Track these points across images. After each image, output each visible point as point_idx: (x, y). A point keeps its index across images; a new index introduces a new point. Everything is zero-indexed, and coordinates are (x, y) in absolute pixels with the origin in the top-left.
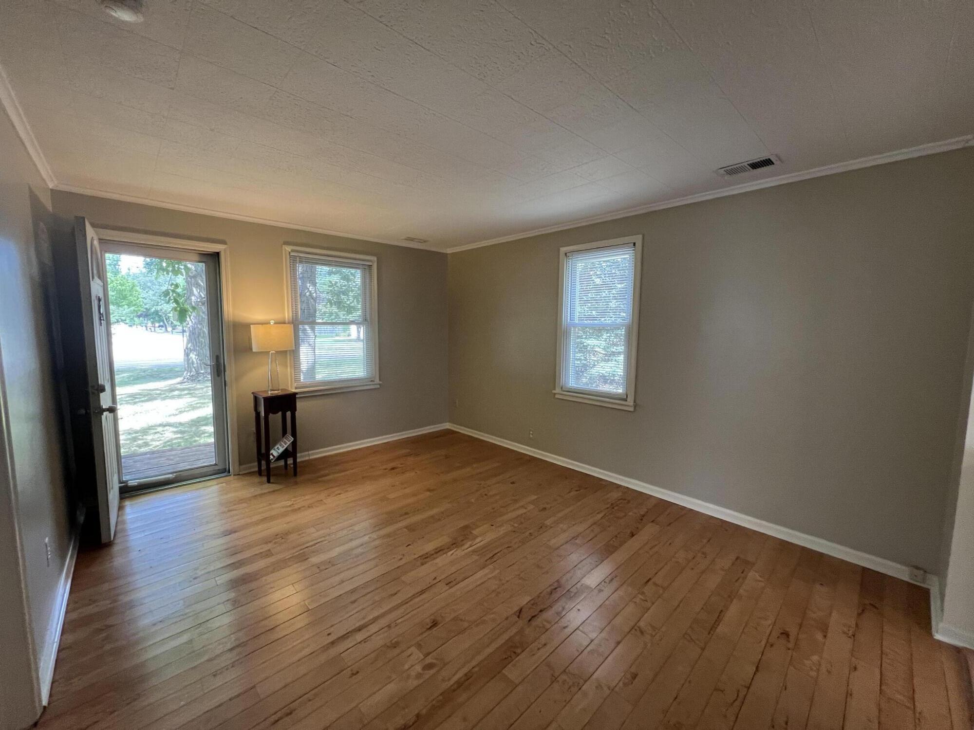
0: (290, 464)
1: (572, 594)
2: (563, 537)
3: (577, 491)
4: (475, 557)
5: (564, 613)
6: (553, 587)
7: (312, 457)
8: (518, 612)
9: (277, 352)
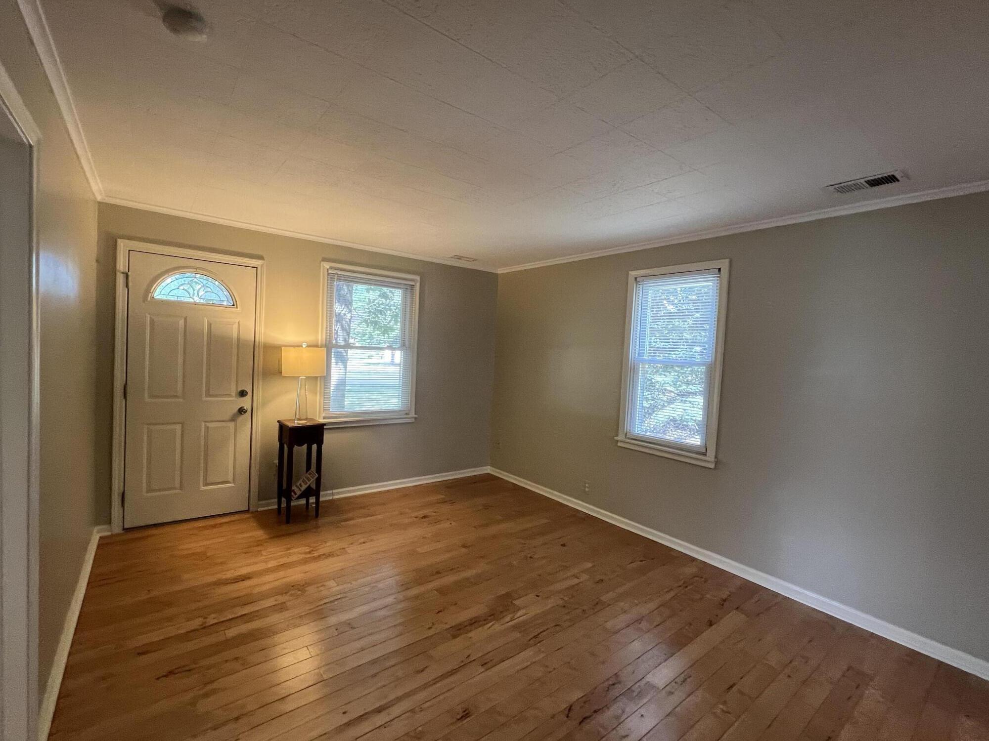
0: (313, 503)
1: (635, 694)
2: (623, 619)
3: (641, 561)
4: (516, 635)
5: (624, 717)
6: (611, 683)
7: (336, 497)
8: (567, 710)
9: (308, 378)
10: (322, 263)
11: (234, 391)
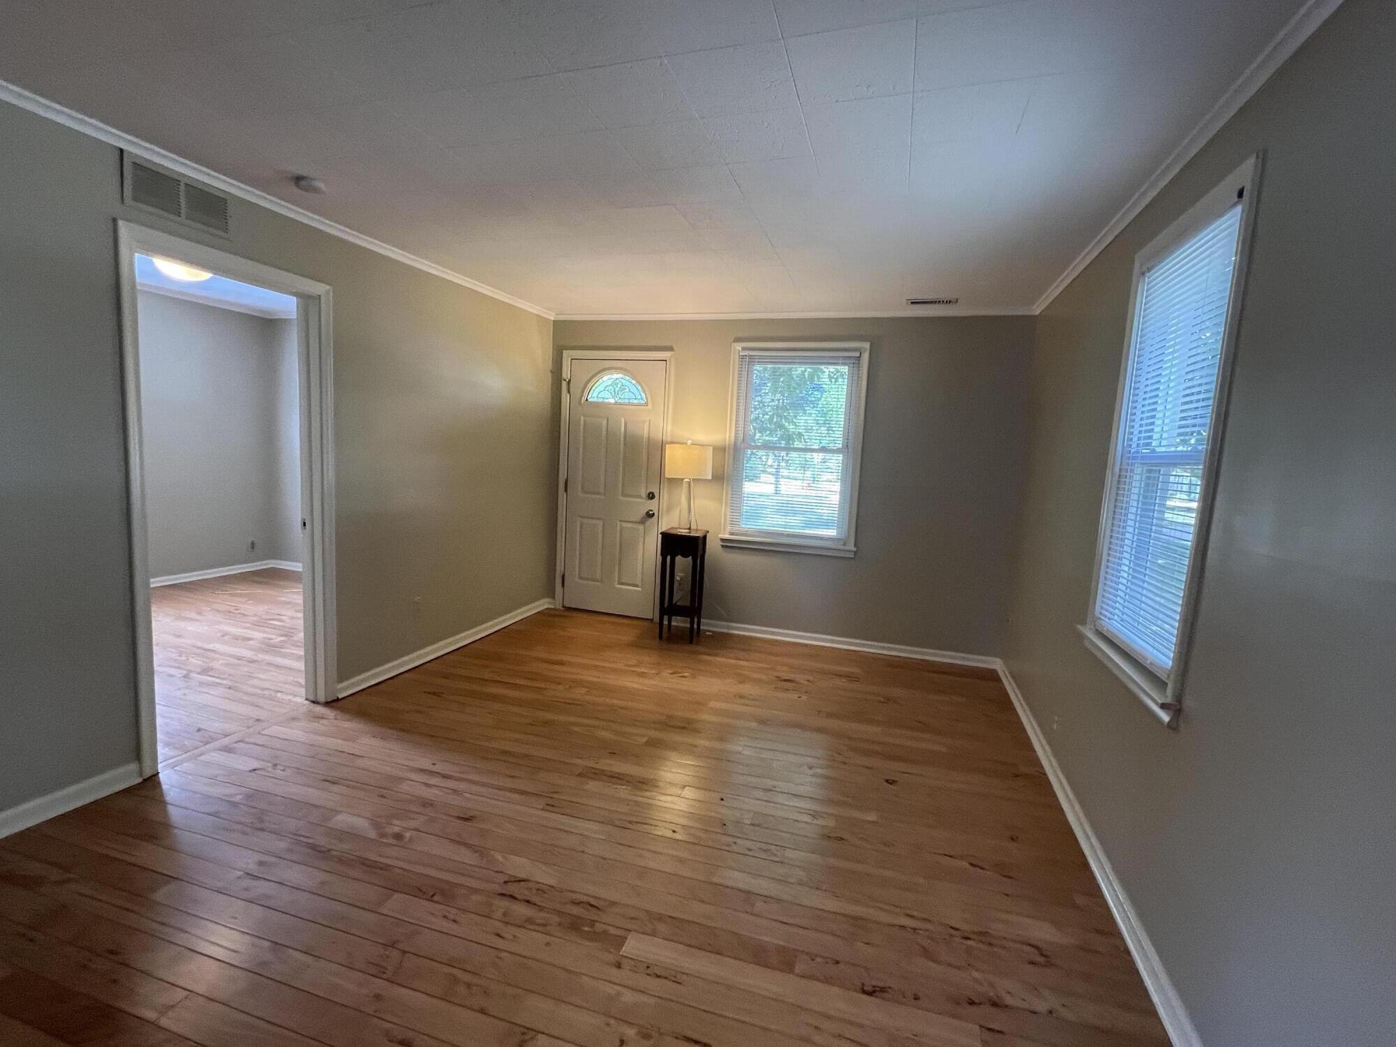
8: (517, 879)
10: (733, 344)
11: (644, 493)
